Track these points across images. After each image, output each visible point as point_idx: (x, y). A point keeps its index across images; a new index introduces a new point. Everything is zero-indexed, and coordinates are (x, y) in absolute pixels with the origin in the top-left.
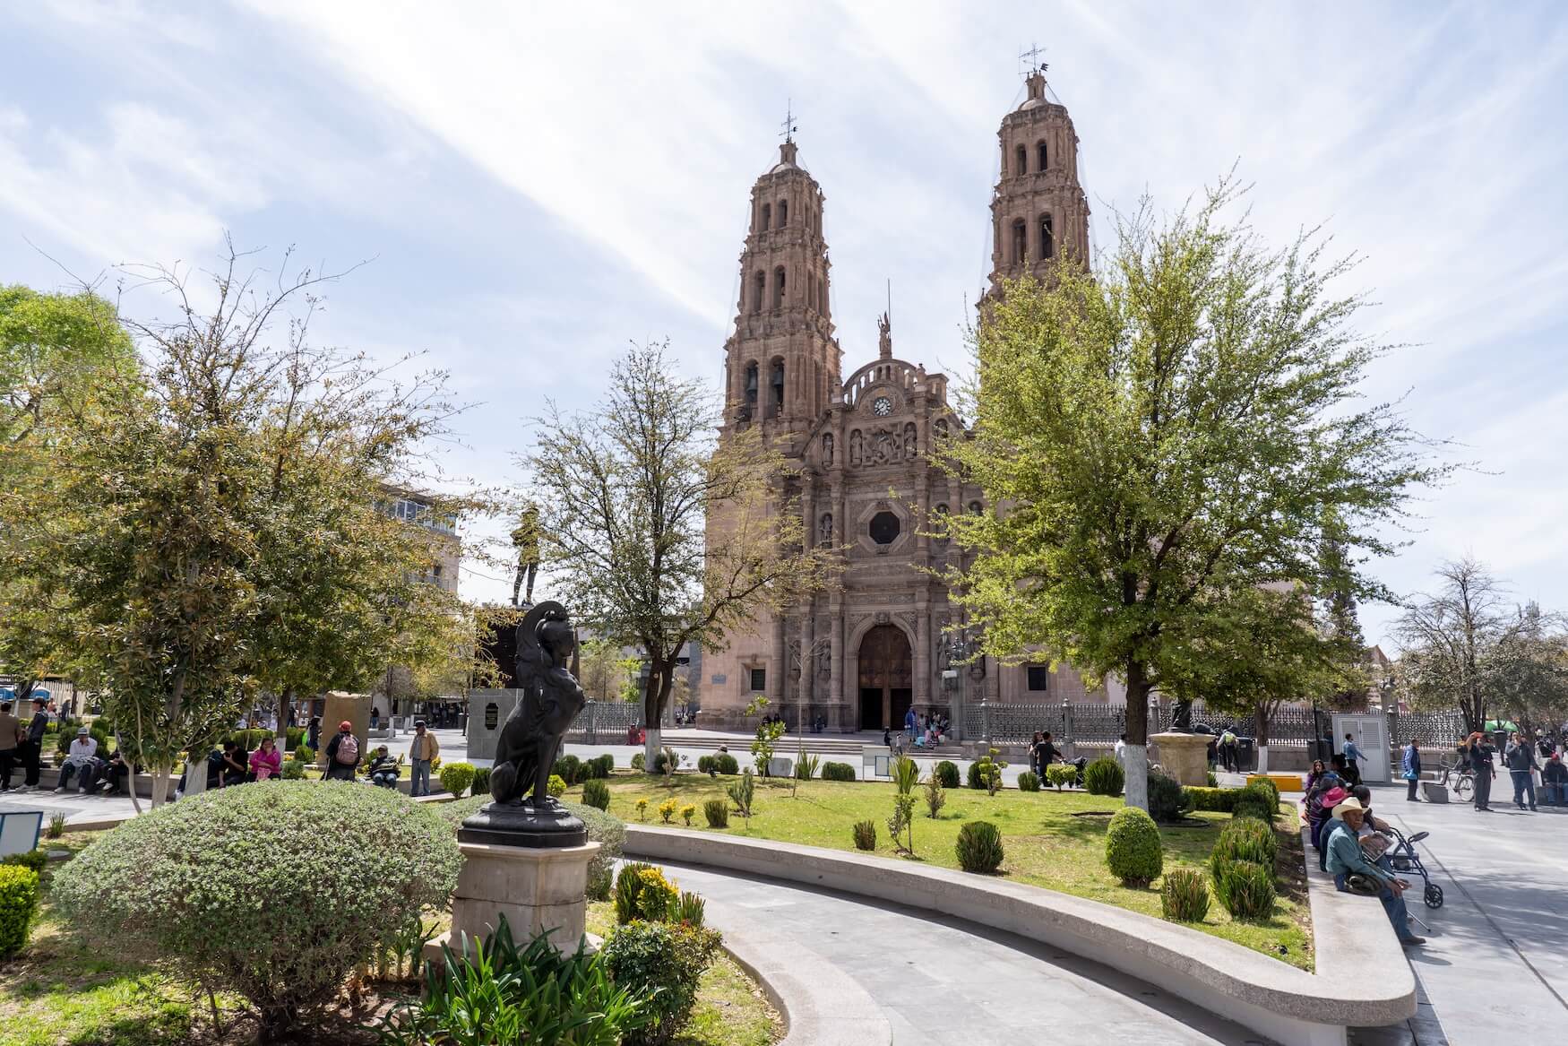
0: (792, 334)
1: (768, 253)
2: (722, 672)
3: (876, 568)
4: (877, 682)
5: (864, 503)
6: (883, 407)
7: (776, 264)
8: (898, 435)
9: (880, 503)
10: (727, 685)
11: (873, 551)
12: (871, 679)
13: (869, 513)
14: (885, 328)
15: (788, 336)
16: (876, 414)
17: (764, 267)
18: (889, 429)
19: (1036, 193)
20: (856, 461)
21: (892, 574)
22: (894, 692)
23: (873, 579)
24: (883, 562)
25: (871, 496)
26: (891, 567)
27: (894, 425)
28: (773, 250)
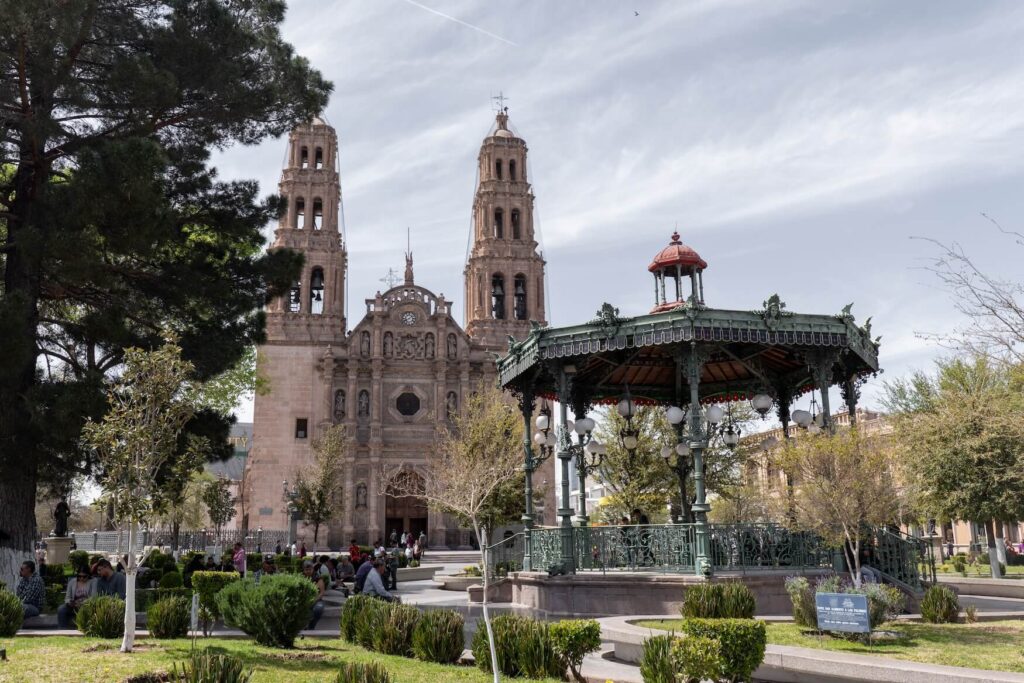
0: (333, 252)
1: (309, 185)
2: (269, 506)
3: (402, 432)
4: (399, 513)
5: (395, 386)
6: (409, 319)
7: (315, 195)
8: (422, 340)
9: (408, 386)
10: (274, 516)
11: (401, 420)
12: (395, 511)
13: (397, 393)
14: (409, 262)
15: (330, 253)
16: (403, 323)
17: (304, 194)
18: (415, 335)
19: (512, 195)
20: (389, 355)
21: (414, 437)
22: (412, 521)
23: (401, 440)
24: (408, 428)
25: (400, 380)
26: (414, 432)
27: (419, 333)
28: (313, 184)
